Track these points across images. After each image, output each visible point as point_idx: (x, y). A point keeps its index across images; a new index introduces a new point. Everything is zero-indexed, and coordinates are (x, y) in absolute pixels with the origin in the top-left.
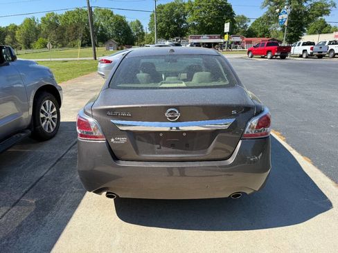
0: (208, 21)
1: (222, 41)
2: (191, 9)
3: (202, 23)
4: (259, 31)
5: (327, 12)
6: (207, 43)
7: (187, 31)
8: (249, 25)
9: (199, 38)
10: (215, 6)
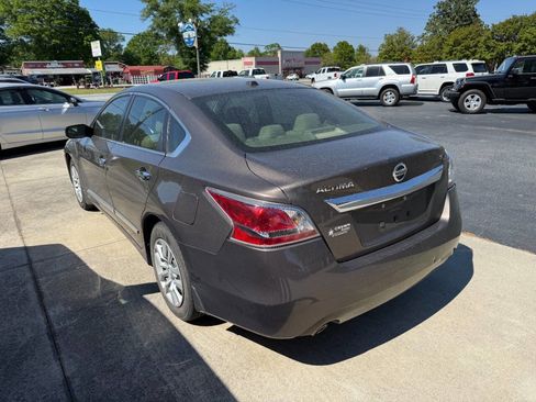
0: (51, 37)
1: (89, 71)
2: (9, 12)
3: (39, 40)
4: (141, 55)
5: (229, 31)
6: (61, 76)
7: (10, 53)
8: (124, 45)
9: (43, 66)
10: (58, 10)
